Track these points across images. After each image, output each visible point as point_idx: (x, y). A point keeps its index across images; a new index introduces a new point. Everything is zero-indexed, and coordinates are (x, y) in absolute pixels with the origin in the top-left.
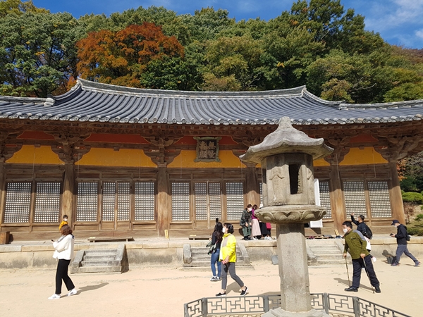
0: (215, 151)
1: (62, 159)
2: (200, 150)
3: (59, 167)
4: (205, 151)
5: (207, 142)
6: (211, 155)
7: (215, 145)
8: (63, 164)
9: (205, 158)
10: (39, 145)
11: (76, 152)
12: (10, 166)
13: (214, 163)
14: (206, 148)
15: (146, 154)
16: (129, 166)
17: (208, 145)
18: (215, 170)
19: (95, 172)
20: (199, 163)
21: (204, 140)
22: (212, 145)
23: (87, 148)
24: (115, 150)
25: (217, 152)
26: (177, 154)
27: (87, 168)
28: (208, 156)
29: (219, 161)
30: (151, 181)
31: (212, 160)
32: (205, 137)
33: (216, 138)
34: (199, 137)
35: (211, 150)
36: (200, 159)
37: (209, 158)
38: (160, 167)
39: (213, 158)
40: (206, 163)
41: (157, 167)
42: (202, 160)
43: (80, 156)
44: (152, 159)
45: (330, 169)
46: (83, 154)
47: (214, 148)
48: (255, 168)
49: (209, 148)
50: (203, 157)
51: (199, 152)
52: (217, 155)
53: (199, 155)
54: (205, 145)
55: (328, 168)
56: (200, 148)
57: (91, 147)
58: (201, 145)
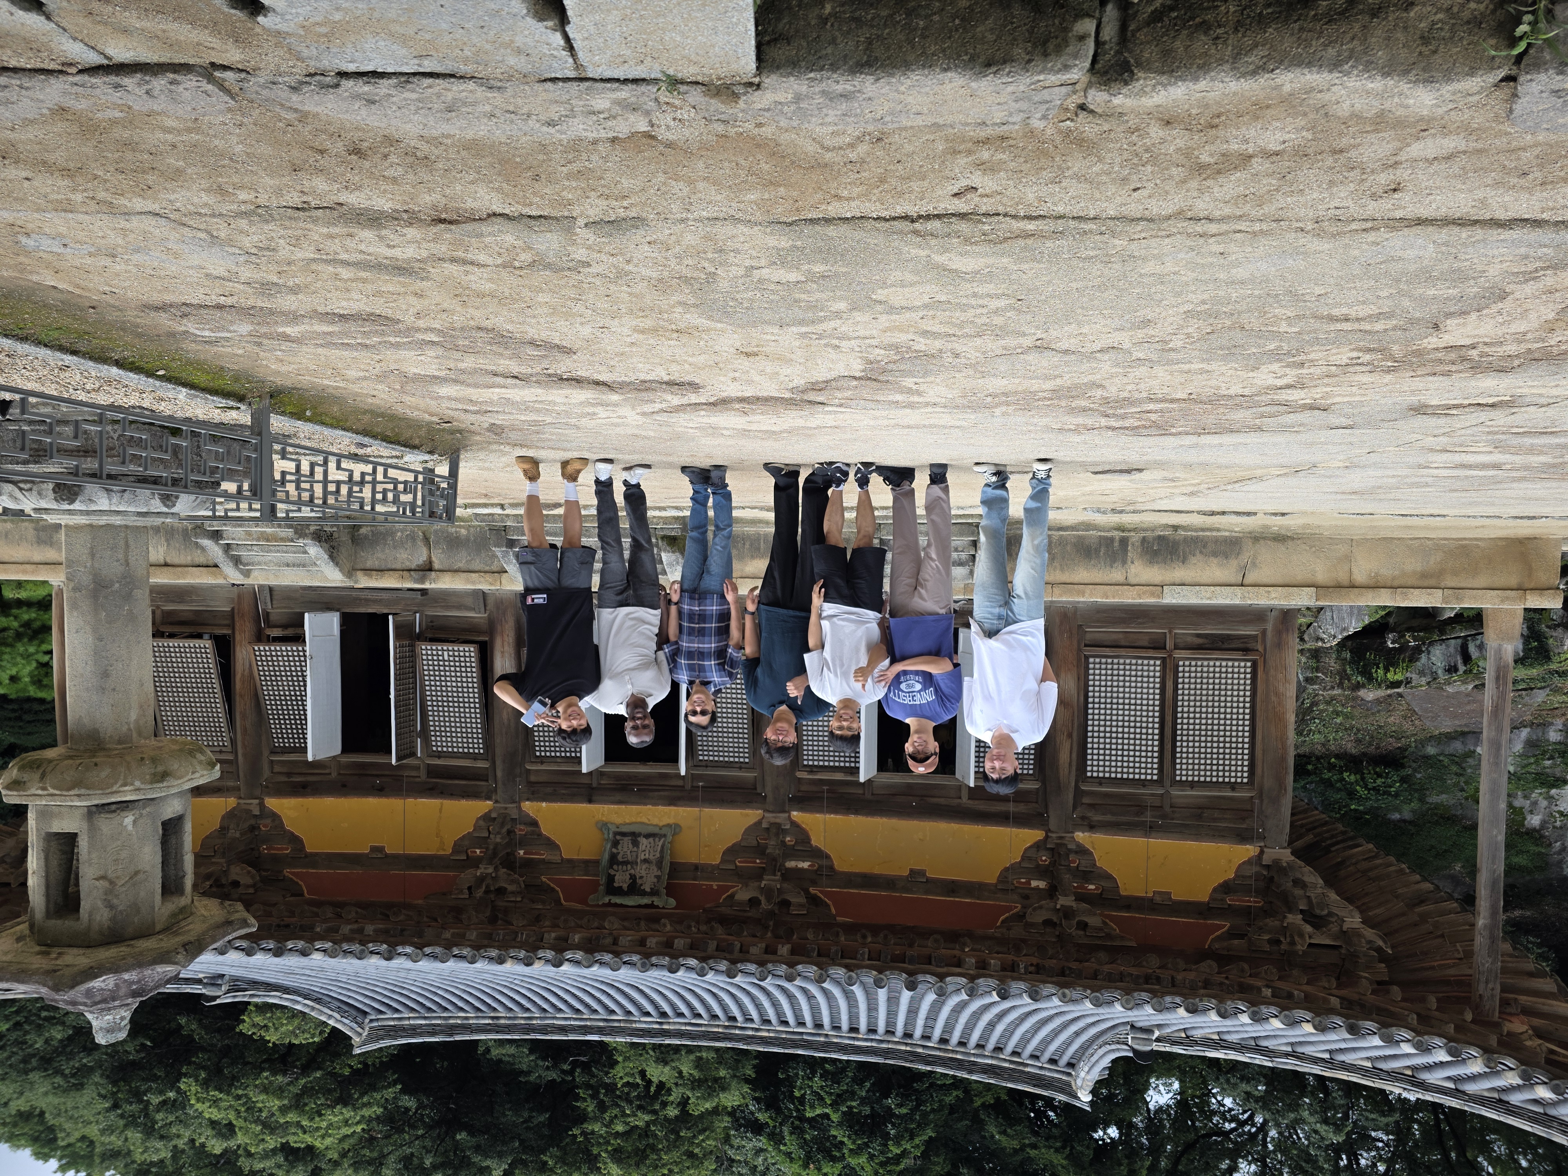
0: (613, 860)
1: (1082, 851)
2: (659, 863)
3: (1092, 827)
4: (646, 861)
5: (634, 888)
6: (626, 846)
7: (611, 879)
8: (1081, 836)
9: (647, 836)
10: (1158, 899)
11: (1041, 872)
12: (1243, 837)
13: (619, 821)
14: (641, 870)
15: (828, 857)
16: (879, 820)
17: (633, 878)
18: (617, 796)
20: (666, 821)
21: (643, 893)
22: (622, 879)
23: (1009, 883)
24: (923, 873)
25: (606, 856)
26: (732, 852)
27: (1006, 818)
28: (635, 844)
29: (603, 826)
30: (812, 769)
31: (624, 829)
32: (640, 906)
33: (606, 900)
34: (657, 907)
35: (626, 863)
36: (663, 832)
37: (634, 837)
38: (784, 811)
39: (620, 835)
40: (645, 820)
41: (795, 813)
42: (656, 830)
43: (1031, 858)
44: (809, 838)
45: (267, 787)
46: (1021, 862)
47: (615, 867)
48: (497, 801)
49: (632, 868)
50: (651, 840)
51: (661, 857)
52: (608, 845)
53: (663, 847)
54: (641, 877)
55: (272, 792)
56: (659, 868)
57: (997, 885)
58: (655, 880)
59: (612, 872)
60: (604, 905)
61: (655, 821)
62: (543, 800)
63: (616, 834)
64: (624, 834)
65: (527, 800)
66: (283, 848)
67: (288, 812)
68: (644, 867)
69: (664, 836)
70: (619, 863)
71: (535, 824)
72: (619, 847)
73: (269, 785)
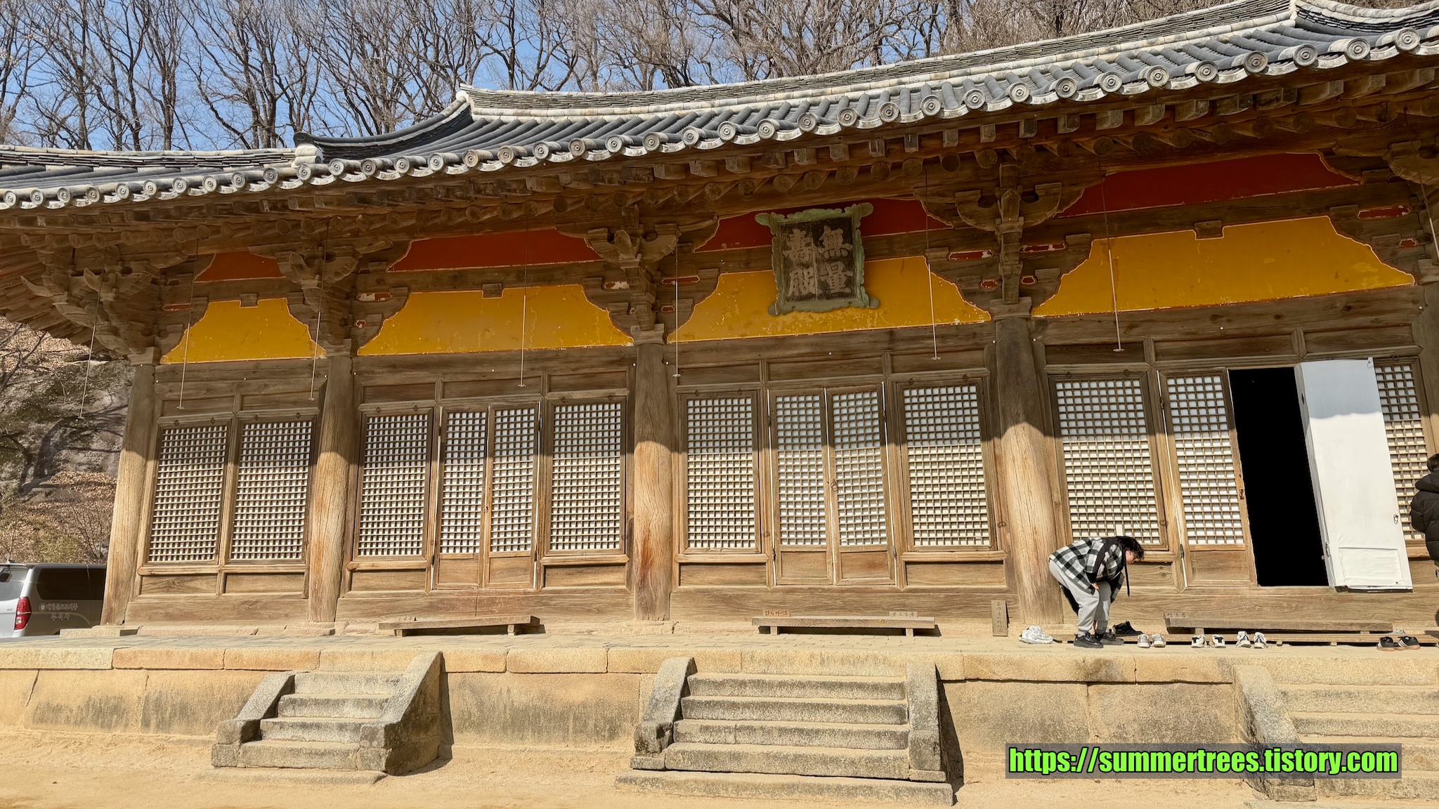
0: (849, 262)
1: (322, 338)
2: (788, 265)
3: (310, 366)
4: (807, 266)
5: (815, 231)
6: (836, 283)
7: (848, 237)
8: (321, 355)
9: (810, 297)
10: (253, 298)
13: (850, 312)
14: (810, 253)
15: (592, 298)
16: (534, 348)
17: (819, 243)
18: (854, 343)
19: (422, 376)
20: (788, 319)
21: (801, 226)
22: (833, 239)
23: (397, 295)
24: (488, 294)
25: (859, 264)
26: (708, 288)
27: (395, 365)
28: (824, 285)
29: (870, 302)
30: (610, 399)
31: (841, 302)
32: (801, 209)
33: (848, 211)
34: (778, 212)
35: (831, 260)
36: (792, 303)
37: (827, 295)
38: (641, 345)
39: (847, 294)
40: (817, 317)
41: (629, 344)
42: (799, 305)
43: (373, 324)
44: (612, 317)
45: (1414, 302)
46: (383, 318)
47: (845, 253)
48: (1027, 319)
49: (822, 255)
50: (804, 293)
51: (786, 273)
52: (859, 278)
53: (788, 286)
54: (808, 245)
55: (1404, 295)
56: (786, 259)
57: (409, 290)
58: (789, 244)
59: (847, 246)
60: (849, 204)
61: (802, 316)
62: (958, 327)
63: (852, 295)
64: (841, 295)
65: (982, 325)
66: (1373, 214)
67: (1369, 268)
68: (807, 258)
69: (788, 299)
70: (841, 258)
71: (968, 295)
72: (844, 279)
73: (1411, 306)
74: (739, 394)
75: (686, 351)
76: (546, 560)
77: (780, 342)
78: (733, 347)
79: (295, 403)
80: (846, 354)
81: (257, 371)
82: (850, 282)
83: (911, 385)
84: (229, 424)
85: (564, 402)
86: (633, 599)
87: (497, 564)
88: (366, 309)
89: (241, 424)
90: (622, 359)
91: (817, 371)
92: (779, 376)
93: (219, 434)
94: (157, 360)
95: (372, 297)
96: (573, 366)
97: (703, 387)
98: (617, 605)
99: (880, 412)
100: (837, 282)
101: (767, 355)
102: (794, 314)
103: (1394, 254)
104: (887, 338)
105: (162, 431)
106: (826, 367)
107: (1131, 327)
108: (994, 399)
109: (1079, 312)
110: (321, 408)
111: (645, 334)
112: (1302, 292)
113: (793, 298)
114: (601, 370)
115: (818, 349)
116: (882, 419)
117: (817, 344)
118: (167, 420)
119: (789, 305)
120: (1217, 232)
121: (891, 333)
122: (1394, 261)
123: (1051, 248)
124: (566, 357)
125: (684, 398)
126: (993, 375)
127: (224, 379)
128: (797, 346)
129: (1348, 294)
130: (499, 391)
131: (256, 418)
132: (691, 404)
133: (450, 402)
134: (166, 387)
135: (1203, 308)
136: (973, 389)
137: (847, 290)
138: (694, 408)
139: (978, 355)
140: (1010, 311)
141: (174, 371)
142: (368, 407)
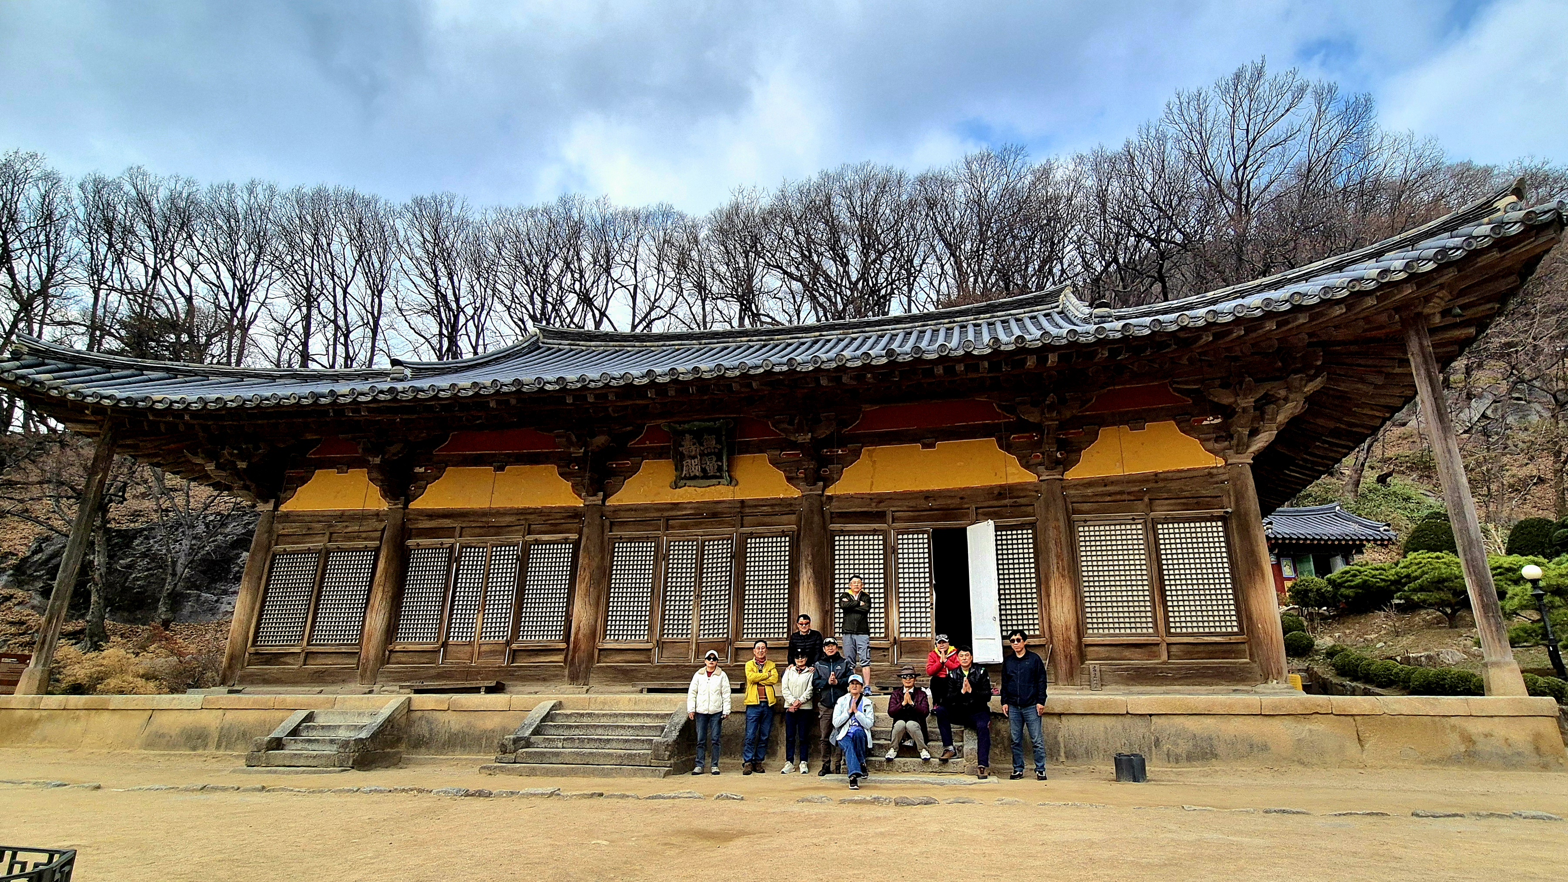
0: (719, 457)
1: (387, 497)
2: (682, 457)
3: (377, 514)
4: (694, 457)
5: (698, 435)
6: (712, 470)
7: (718, 440)
8: (385, 507)
10: (346, 468)
13: (719, 487)
14: (694, 449)
15: (562, 474)
16: (521, 506)
17: (701, 444)
18: (719, 509)
19: (447, 523)
20: (681, 491)
21: (690, 432)
22: (709, 441)
23: (438, 470)
24: (496, 469)
25: (726, 459)
26: (634, 470)
27: (432, 515)
28: (704, 470)
29: (731, 482)
30: (566, 541)
31: (715, 481)
32: (690, 421)
33: (718, 424)
34: (675, 423)
35: (708, 454)
36: (685, 481)
37: (705, 476)
38: (588, 505)
39: (717, 476)
40: (699, 490)
41: (582, 505)
42: (689, 483)
43: (420, 488)
44: (573, 486)
45: (1036, 491)
46: (427, 484)
47: (716, 450)
48: (822, 495)
49: (703, 451)
50: (692, 474)
51: (682, 461)
52: (725, 467)
53: (682, 470)
54: (694, 444)
55: (1031, 487)
56: (682, 454)
57: (447, 466)
58: (683, 443)
59: (718, 445)
60: (718, 421)
61: (690, 490)
62: (781, 499)
63: (721, 477)
64: (714, 477)
65: (796, 499)
66: (1019, 438)
67: (1014, 470)
68: (693, 453)
69: (682, 479)
70: (714, 454)
71: (789, 479)
72: (716, 467)
73: (1034, 493)
74: (647, 539)
75: (617, 510)
76: (514, 646)
77: (675, 506)
78: (645, 509)
79: (365, 539)
80: (715, 515)
81: (342, 517)
82: (720, 469)
83: (751, 535)
84: (320, 552)
85: (537, 542)
86: (566, 672)
87: (483, 648)
88: (417, 478)
89: (328, 552)
90: (575, 514)
91: (697, 525)
92: (673, 528)
93: (312, 559)
94: (276, 508)
95: (422, 470)
96: (544, 518)
97: (626, 534)
98: (557, 675)
99: (731, 552)
100: (712, 468)
101: (666, 514)
102: (686, 488)
103: (1027, 462)
104: (739, 505)
105: (274, 555)
106: (701, 523)
107: (880, 502)
108: (798, 546)
109: (852, 493)
110: (381, 542)
111: (591, 498)
112: (977, 484)
113: (685, 478)
114: (563, 521)
115: (698, 511)
116: (731, 557)
117: (697, 508)
118: (280, 548)
119: (682, 482)
120: (932, 446)
121: (742, 502)
122: (1027, 466)
123: (840, 452)
124: (541, 512)
125: (613, 541)
126: (799, 530)
127: (319, 522)
128: (686, 509)
129: (1000, 486)
130: (497, 534)
131: (338, 548)
132: (617, 545)
133: (465, 540)
134: (280, 526)
135: (921, 492)
136: (787, 539)
137: (718, 474)
138: (619, 548)
139: (793, 517)
140: (811, 490)
141: (287, 516)
142: (411, 542)
